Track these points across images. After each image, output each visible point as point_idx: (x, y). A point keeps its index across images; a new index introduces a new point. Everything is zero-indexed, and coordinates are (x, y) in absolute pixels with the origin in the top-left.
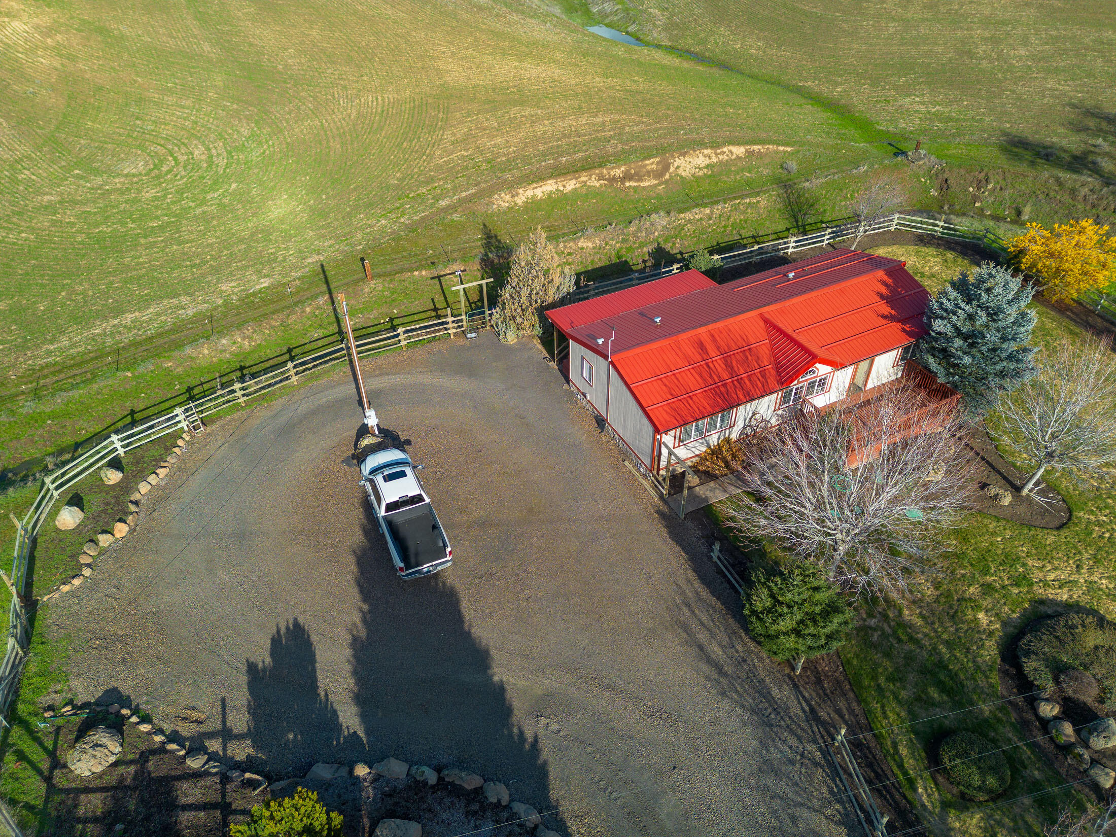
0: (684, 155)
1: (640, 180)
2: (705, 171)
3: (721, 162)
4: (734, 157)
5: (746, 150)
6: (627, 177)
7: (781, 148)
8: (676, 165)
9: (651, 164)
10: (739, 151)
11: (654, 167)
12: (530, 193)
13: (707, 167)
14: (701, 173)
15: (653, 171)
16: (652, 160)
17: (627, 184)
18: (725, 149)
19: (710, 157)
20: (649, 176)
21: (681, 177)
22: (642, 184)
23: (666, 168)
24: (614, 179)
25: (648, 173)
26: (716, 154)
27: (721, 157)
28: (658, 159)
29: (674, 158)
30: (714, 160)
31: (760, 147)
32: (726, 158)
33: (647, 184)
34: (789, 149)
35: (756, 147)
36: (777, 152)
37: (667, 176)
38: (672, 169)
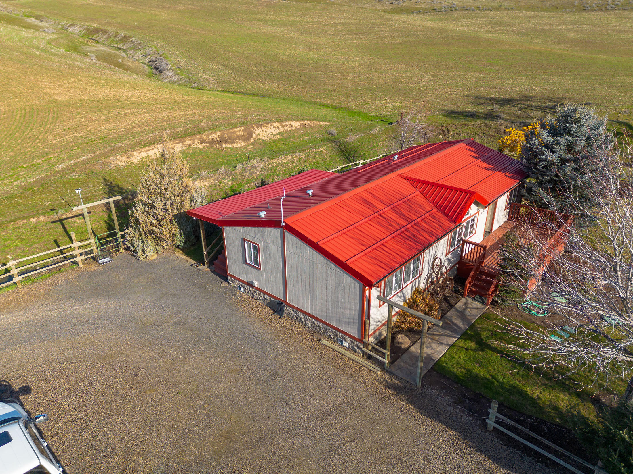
0: (261, 126)
1: (233, 142)
2: (278, 136)
3: (287, 131)
4: (294, 128)
5: (301, 124)
6: (222, 140)
7: (322, 123)
8: (256, 133)
9: (239, 131)
10: (296, 124)
11: (241, 133)
12: (144, 154)
13: (278, 134)
14: (275, 138)
15: (241, 136)
16: (239, 129)
17: (224, 146)
18: (287, 123)
19: (278, 128)
20: (239, 140)
21: (263, 140)
22: (235, 146)
23: (250, 134)
24: (212, 142)
25: (238, 137)
26: (282, 126)
27: (286, 128)
28: (243, 128)
29: (254, 128)
30: (282, 130)
31: (309, 122)
32: (289, 129)
33: (239, 145)
34: (327, 124)
35: (307, 122)
36: (320, 125)
37: (252, 140)
38: (254, 136)
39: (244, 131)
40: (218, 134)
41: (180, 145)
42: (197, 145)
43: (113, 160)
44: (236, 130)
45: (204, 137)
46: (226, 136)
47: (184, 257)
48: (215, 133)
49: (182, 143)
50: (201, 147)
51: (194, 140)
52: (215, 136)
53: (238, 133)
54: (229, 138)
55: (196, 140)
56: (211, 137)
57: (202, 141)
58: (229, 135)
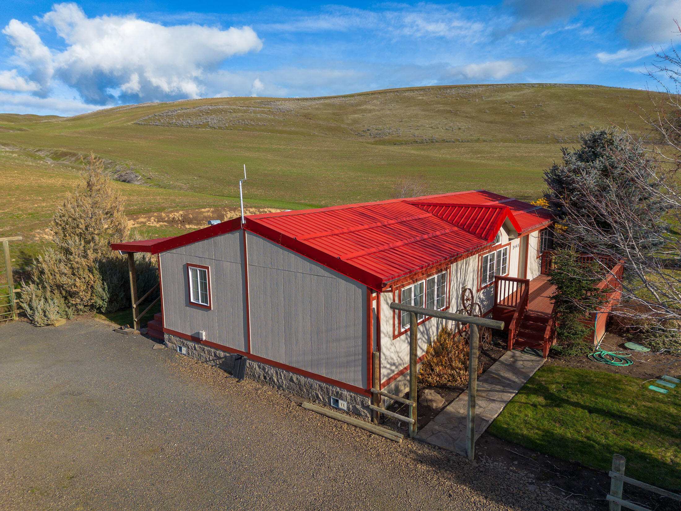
0: (234, 210)
1: (199, 223)
6: (186, 220)
9: (207, 212)
11: (210, 214)
16: (207, 209)
17: (188, 226)
24: (173, 222)
25: (206, 218)
28: (212, 209)
29: (226, 211)
39: (213, 212)
40: (181, 212)
41: (132, 222)
42: (153, 223)
43: (39, 233)
44: (203, 210)
45: (163, 215)
46: (191, 216)
47: (107, 322)
48: (177, 211)
49: (134, 220)
50: (158, 225)
51: (150, 217)
52: (178, 215)
53: (206, 214)
54: (195, 218)
55: (152, 218)
56: (171, 216)
57: (160, 220)
58: (195, 215)
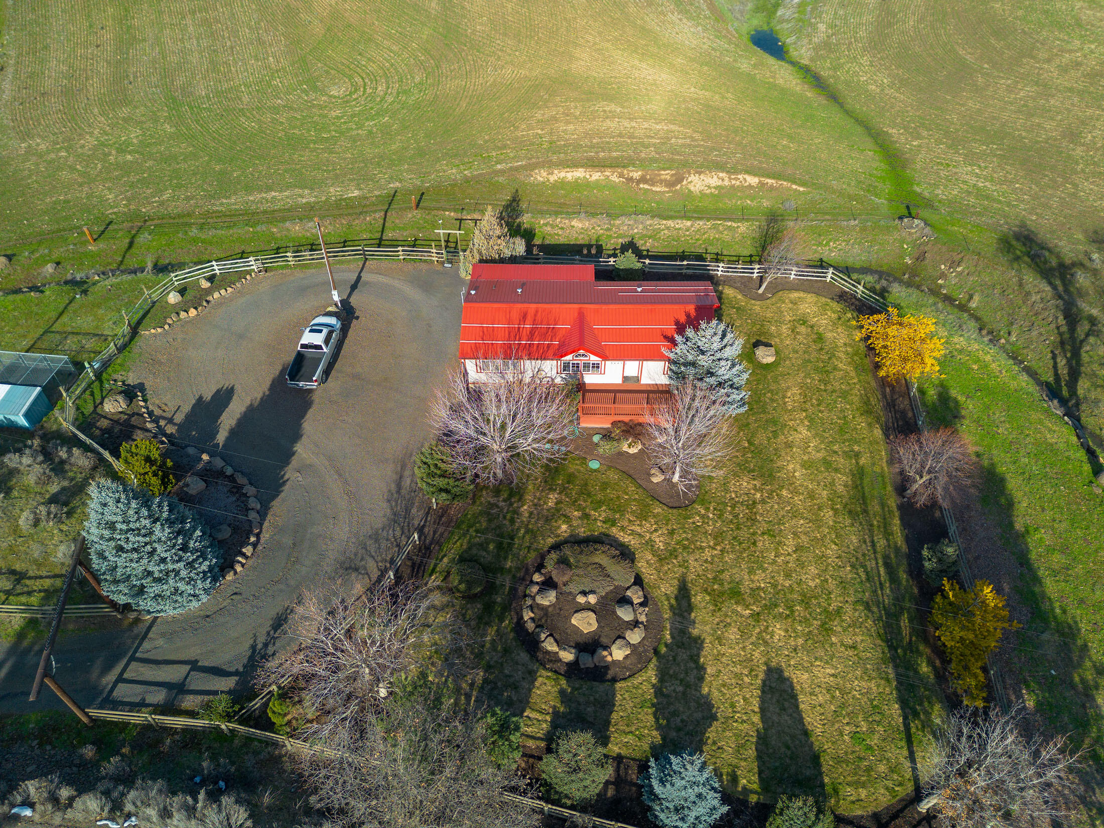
0: (700, 173)
3: (733, 186)
4: (747, 184)
6: (643, 180)
7: (794, 187)
8: (689, 180)
9: (666, 175)
11: (668, 177)
14: (708, 191)
15: (666, 180)
16: (668, 172)
17: (641, 186)
20: (661, 184)
25: (661, 181)
28: (673, 172)
29: (690, 173)
30: (727, 183)
33: (658, 189)
34: (801, 189)
35: (770, 181)
36: (789, 189)
37: (678, 187)
38: (685, 182)
39: (672, 175)
42: (615, 178)
43: (535, 174)
44: (663, 172)
45: (625, 172)
46: (648, 177)
48: (637, 171)
49: (603, 172)
50: (617, 181)
51: (614, 172)
52: (637, 175)
53: (663, 177)
54: (651, 179)
55: (616, 173)
56: (631, 174)
57: (621, 175)
58: (653, 176)
